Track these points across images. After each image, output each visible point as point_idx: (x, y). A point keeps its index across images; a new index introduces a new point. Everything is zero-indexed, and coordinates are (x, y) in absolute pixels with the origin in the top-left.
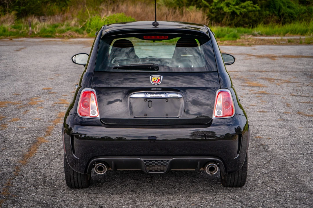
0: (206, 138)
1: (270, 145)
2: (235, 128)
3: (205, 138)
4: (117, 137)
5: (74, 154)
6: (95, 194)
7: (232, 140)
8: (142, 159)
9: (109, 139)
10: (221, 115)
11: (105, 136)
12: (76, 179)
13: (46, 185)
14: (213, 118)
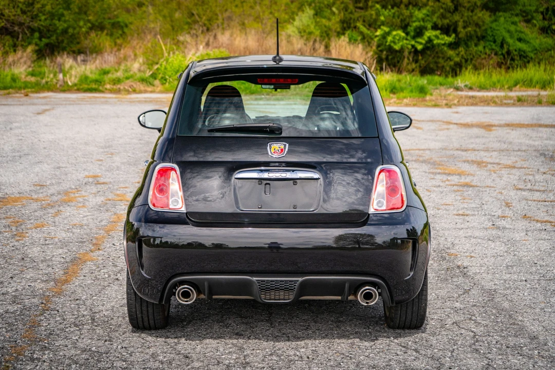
0: (359, 246)
1: (471, 266)
2: (407, 230)
3: (357, 246)
4: (213, 244)
5: (143, 270)
6: (176, 338)
7: (402, 251)
8: (255, 279)
9: (200, 246)
10: (384, 208)
11: (194, 241)
12: (145, 312)
13: (96, 324)
14: (370, 213)
